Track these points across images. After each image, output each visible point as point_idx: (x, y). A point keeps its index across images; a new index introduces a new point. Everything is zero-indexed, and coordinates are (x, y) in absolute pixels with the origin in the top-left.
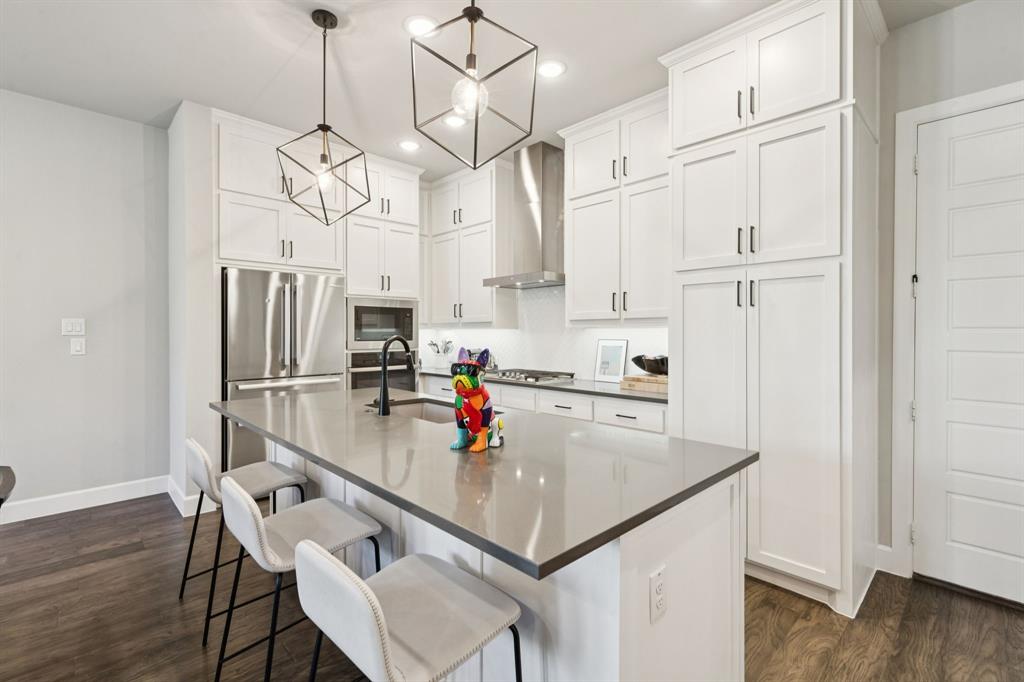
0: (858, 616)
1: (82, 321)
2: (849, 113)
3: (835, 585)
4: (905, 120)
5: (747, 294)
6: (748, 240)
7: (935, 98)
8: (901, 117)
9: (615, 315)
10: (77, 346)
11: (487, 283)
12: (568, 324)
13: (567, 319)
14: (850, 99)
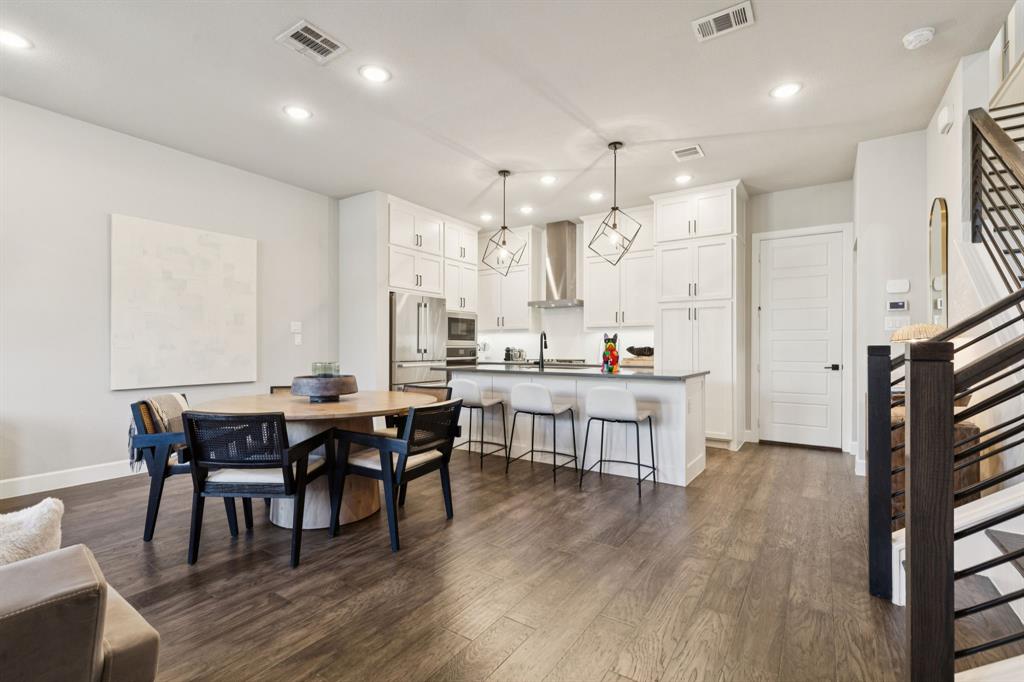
0: (740, 450)
1: (300, 323)
2: (735, 239)
3: (730, 438)
4: (756, 237)
5: (693, 314)
6: (693, 290)
7: (767, 230)
8: (754, 236)
9: (617, 325)
10: (298, 340)
11: (530, 304)
12: (585, 329)
13: (585, 326)
14: (735, 234)
